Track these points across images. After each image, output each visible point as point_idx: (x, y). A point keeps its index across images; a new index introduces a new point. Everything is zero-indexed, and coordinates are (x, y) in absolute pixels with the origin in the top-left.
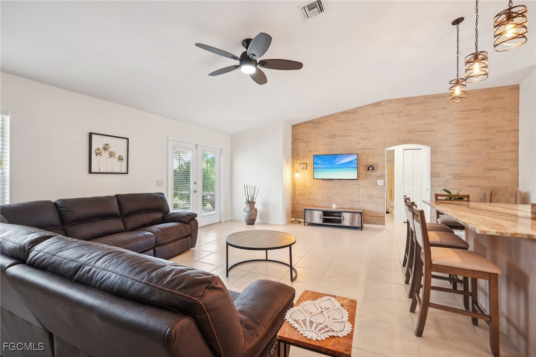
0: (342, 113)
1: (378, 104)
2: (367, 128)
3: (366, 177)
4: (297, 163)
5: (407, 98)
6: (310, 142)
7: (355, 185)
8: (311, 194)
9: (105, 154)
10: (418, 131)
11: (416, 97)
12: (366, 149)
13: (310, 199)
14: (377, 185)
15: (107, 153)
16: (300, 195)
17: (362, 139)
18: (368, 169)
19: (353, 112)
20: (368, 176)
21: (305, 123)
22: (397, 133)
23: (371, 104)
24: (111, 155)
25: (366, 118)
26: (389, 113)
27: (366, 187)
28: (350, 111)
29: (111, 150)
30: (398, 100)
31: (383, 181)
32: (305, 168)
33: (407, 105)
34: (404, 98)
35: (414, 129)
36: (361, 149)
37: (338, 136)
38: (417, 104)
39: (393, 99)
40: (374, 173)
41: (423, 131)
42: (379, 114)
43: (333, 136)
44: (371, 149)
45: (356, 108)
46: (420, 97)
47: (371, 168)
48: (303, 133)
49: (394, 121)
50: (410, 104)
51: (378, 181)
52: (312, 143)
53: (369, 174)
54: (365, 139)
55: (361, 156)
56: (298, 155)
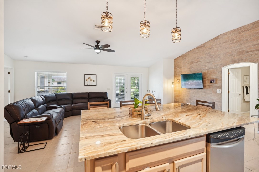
0: (196, 48)
1: (217, 38)
2: (210, 55)
3: (210, 88)
4: (176, 79)
5: (238, 28)
6: (182, 67)
7: (203, 92)
8: (182, 96)
9: (89, 80)
10: (247, 52)
11: (246, 26)
12: (209, 69)
13: (181, 99)
14: (216, 93)
15: (90, 79)
16: (177, 96)
17: (207, 63)
18: (211, 82)
19: (202, 46)
20: (211, 87)
21: (179, 57)
22: (230, 56)
23: (213, 39)
24: (91, 80)
25: (210, 48)
26: (224, 43)
27: (210, 94)
28: (200, 46)
29: (91, 79)
30: (231, 32)
31: (220, 90)
32: (179, 82)
33: (238, 33)
34: (235, 29)
35: (244, 51)
36: (207, 69)
37: (195, 63)
38: (246, 31)
39: (227, 32)
40: (215, 85)
41: (251, 51)
42: (218, 45)
43: (192, 63)
44: (213, 68)
45: (204, 44)
46: (249, 24)
47: (212, 82)
48: (179, 62)
49: (228, 48)
50: (240, 33)
51: (217, 90)
52: (182, 68)
53: (211, 86)
54: (209, 62)
55: (207, 73)
56: (176, 75)
